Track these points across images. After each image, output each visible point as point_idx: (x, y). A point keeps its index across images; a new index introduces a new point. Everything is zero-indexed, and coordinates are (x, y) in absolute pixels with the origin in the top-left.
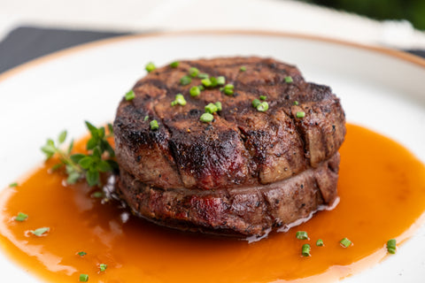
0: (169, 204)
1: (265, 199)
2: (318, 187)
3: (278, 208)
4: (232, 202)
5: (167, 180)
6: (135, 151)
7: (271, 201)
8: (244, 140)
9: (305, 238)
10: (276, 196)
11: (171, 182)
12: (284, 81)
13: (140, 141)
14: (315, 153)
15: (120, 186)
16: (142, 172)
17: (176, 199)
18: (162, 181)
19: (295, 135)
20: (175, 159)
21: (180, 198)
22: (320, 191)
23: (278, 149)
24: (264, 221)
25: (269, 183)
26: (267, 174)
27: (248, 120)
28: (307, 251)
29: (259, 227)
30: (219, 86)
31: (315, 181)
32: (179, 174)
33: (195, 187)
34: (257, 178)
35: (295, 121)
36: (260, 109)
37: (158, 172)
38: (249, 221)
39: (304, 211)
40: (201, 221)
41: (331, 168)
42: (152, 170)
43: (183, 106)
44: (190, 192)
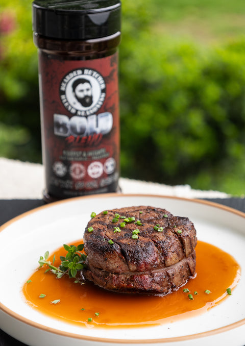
0: (123, 281)
1: (168, 274)
2: (189, 267)
3: (174, 278)
4: (153, 276)
5: (121, 268)
6: (103, 256)
7: (170, 275)
8: (156, 246)
9: (188, 292)
10: (172, 272)
11: (124, 269)
12: (164, 217)
13: (106, 250)
14: (187, 250)
15: (93, 275)
16: (108, 266)
17: (126, 278)
18: (119, 270)
19: (179, 242)
20: (125, 258)
21: (128, 277)
22: (190, 269)
23: (172, 249)
24: (168, 285)
25: (169, 266)
26: (169, 262)
27: (155, 236)
28: (192, 297)
29: (166, 288)
30: (133, 222)
31: (188, 264)
32: (128, 265)
33: (136, 271)
34: (164, 264)
35: (178, 235)
36: (159, 230)
37: (116, 265)
38: (161, 286)
39: (183, 279)
40: (140, 287)
41: (193, 257)
42: (113, 264)
43: (120, 232)
44: (133, 274)
